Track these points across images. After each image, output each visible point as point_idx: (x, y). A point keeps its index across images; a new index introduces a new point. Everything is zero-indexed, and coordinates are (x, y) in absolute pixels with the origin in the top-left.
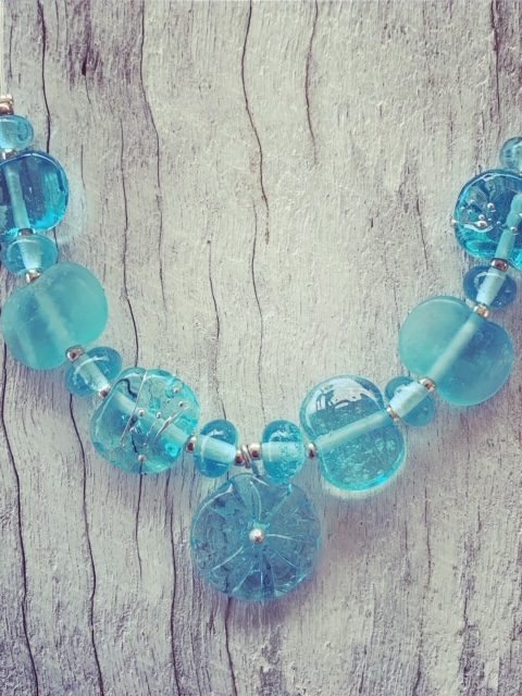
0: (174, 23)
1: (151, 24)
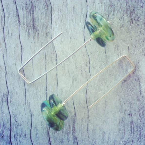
0: (62, 17)
1: (54, 17)
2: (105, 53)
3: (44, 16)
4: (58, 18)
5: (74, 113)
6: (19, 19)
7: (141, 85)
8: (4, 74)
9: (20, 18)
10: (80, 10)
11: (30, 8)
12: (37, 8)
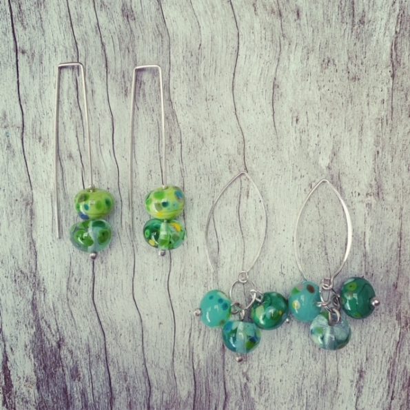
1: (175, 57)
2: (273, 128)
3: (155, 55)
4: (181, 58)
5: (216, 244)
6: (106, 61)
7: (344, 188)
8: (80, 171)
9: (108, 59)
10: (224, 42)
11: (127, 40)
12: (141, 41)
